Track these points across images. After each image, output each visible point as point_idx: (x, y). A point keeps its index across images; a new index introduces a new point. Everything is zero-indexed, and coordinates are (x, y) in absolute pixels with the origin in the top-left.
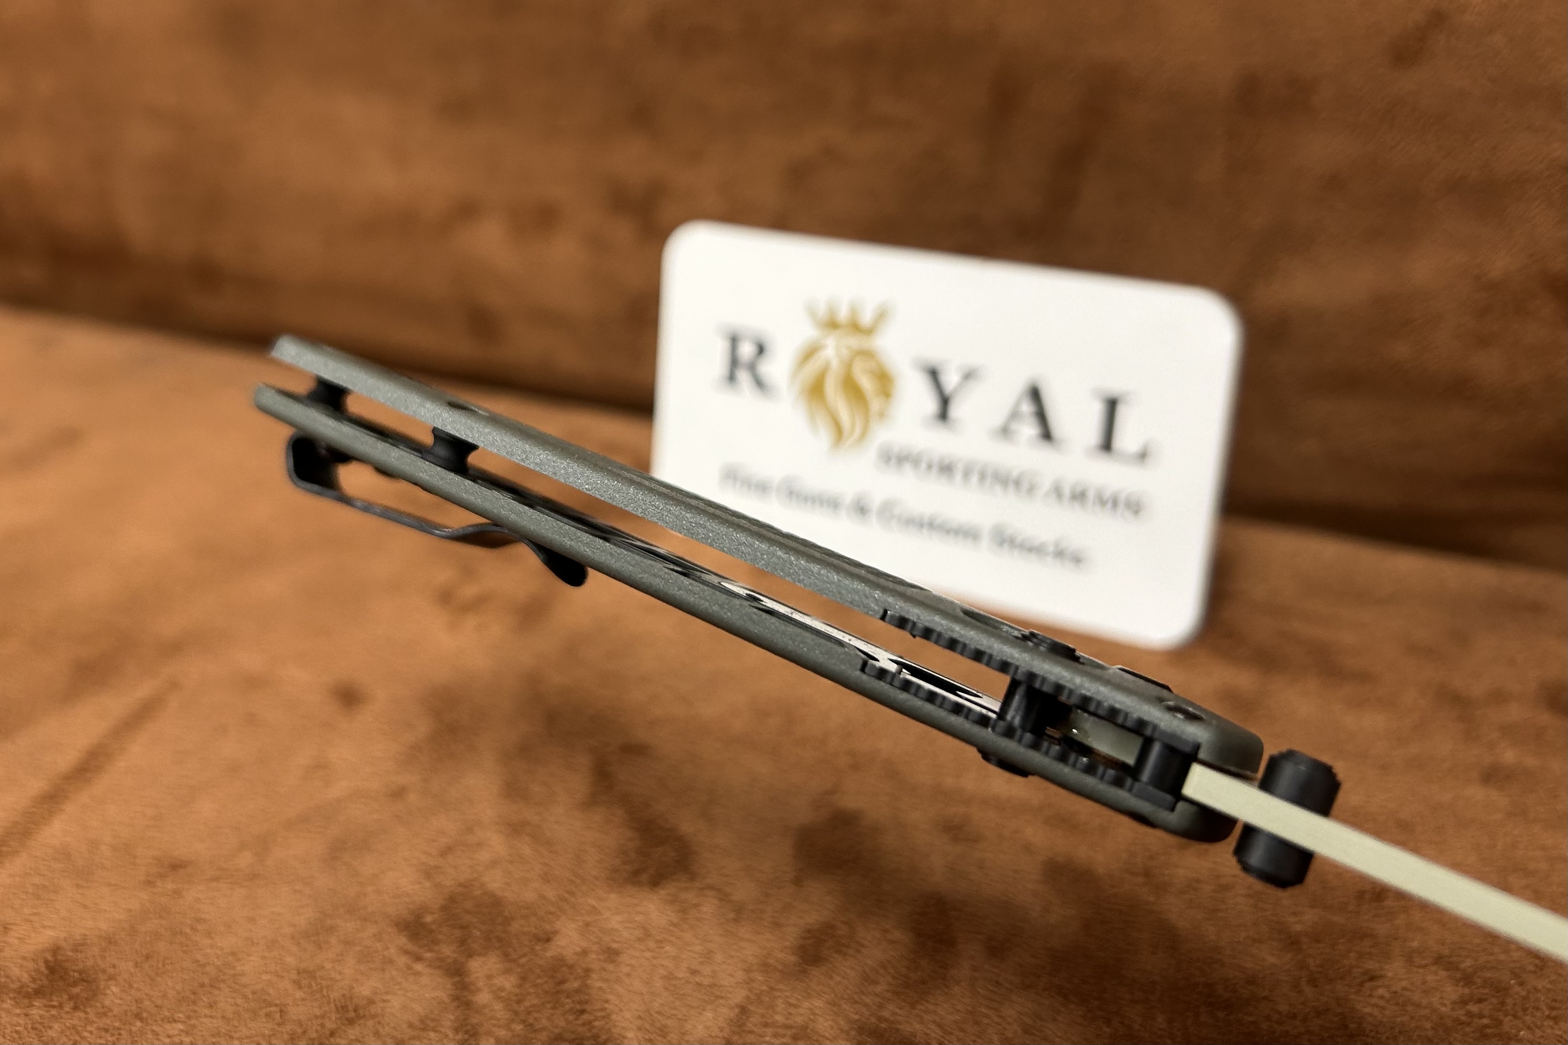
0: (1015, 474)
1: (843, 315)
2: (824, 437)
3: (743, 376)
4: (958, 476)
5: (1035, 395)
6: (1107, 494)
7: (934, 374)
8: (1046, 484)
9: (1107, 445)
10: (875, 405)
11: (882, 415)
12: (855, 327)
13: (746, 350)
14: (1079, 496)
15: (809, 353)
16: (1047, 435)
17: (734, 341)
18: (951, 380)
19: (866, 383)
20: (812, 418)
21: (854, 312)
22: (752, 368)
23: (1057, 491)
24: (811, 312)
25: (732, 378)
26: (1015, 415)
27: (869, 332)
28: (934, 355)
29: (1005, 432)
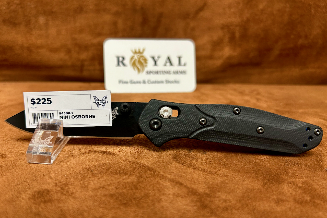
0: (167, 71)
1: (137, 51)
2: (136, 71)
3: (121, 64)
4: (159, 73)
5: (169, 58)
6: (180, 71)
7: (153, 58)
8: (172, 72)
9: (180, 64)
10: (144, 64)
11: (146, 66)
12: (139, 52)
13: (121, 59)
14: (177, 72)
15: (132, 58)
16: (171, 64)
17: (118, 58)
18: (156, 58)
19: (143, 61)
20: (134, 69)
21: (139, 50)
22: (122, 62)
23: (174, 73)
24: (132, 51)
25: (118, 65)
26: (166, 62)
27: (142, 53)
28: (153, 54)
29: (165, 65)
